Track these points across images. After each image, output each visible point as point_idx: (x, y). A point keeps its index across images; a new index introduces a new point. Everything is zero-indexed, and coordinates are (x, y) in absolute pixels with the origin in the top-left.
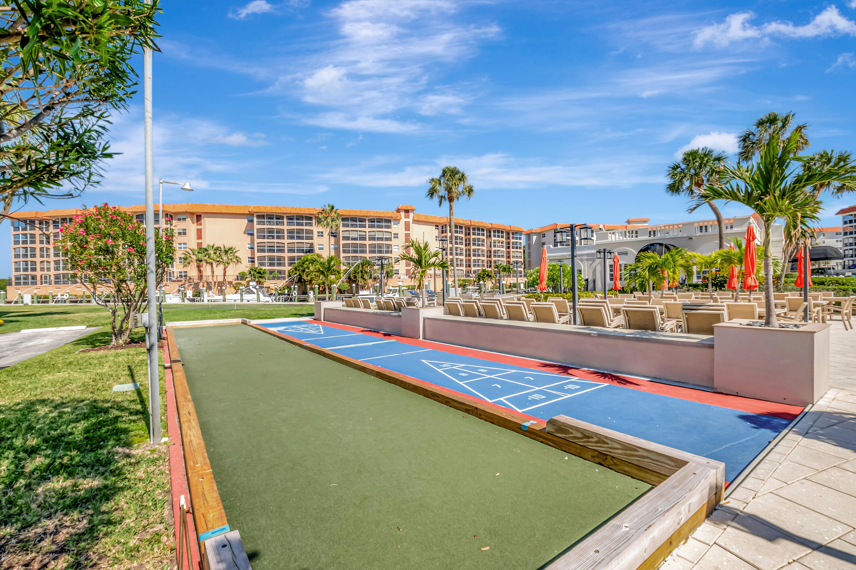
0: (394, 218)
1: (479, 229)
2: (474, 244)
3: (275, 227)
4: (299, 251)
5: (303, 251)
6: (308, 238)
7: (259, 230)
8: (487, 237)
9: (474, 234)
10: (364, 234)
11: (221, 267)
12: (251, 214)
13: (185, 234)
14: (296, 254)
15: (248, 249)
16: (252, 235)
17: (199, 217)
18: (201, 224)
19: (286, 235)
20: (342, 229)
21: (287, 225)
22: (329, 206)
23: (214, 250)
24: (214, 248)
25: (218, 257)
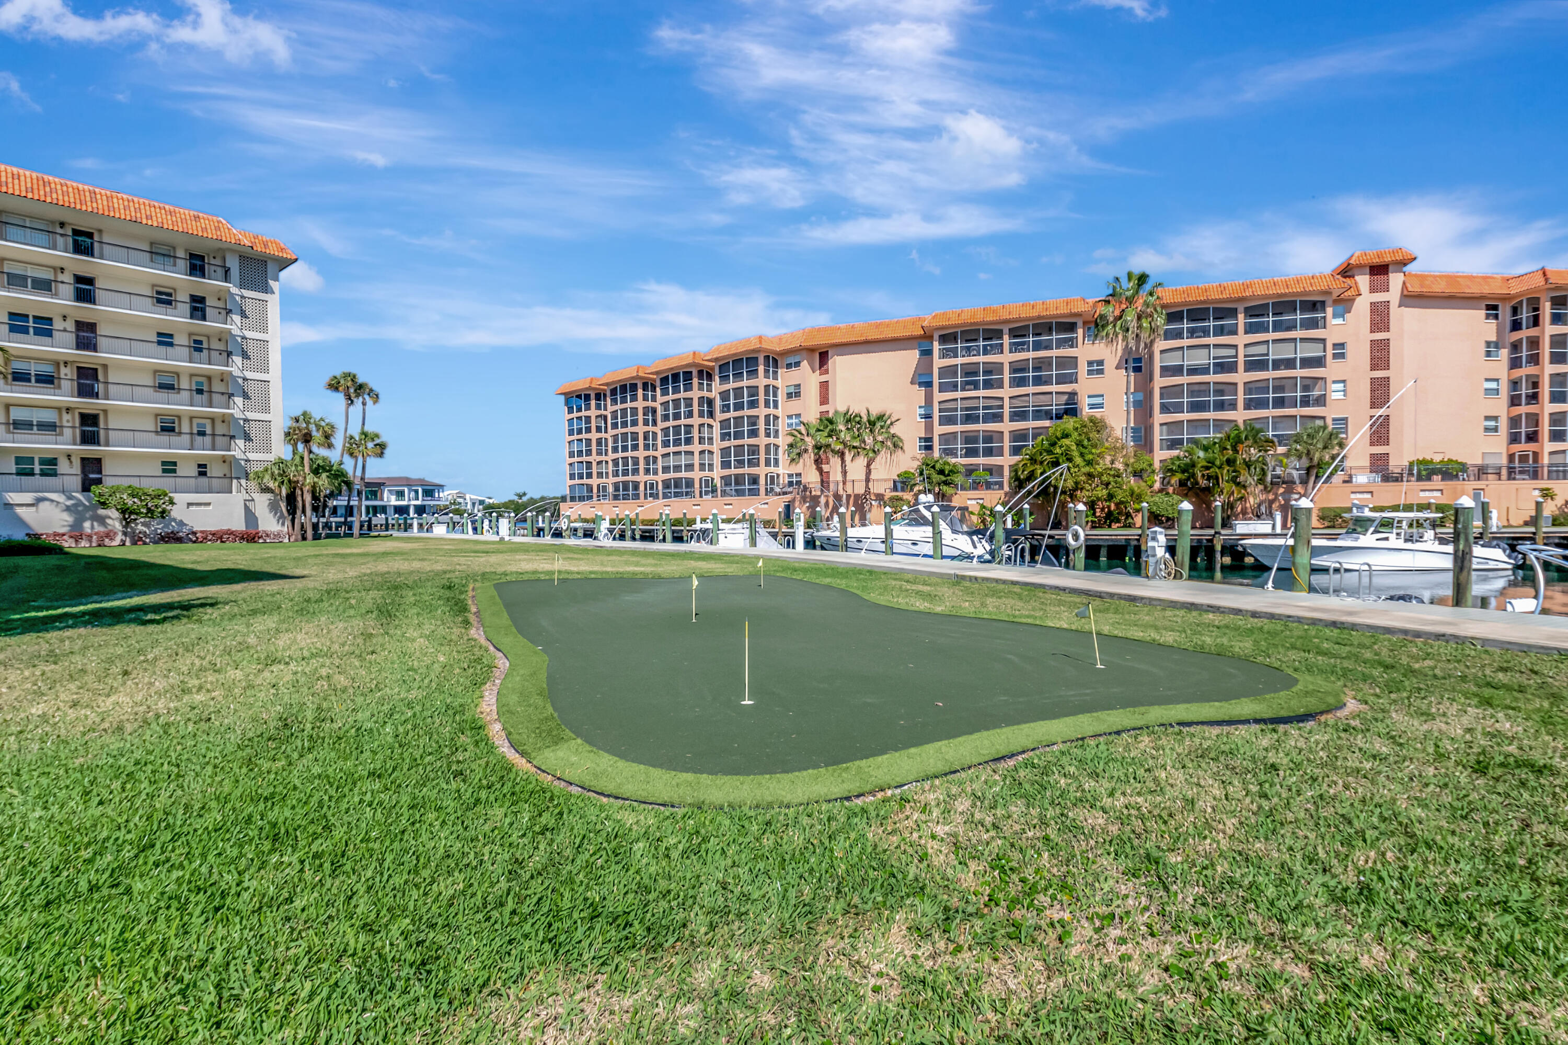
0: (1335, 296)
3: (981, 359)
4: (1038, 415)
5: (1048, 415)
6: (1061, 380)
7: (944, 371)
11: (862, 461)
12: (927, 337)
13: (798, 394)
14: (1031, 424)
15: (919, 419)
16: (929, 384)
17: (824, 357)
18: (827, 372)
19: (1007, 376)
20: (1160, 345)
21: (1011, 352)
22: (1130, 279)
23: (847, 422)
24: (848, 417)
25: (854, 438)
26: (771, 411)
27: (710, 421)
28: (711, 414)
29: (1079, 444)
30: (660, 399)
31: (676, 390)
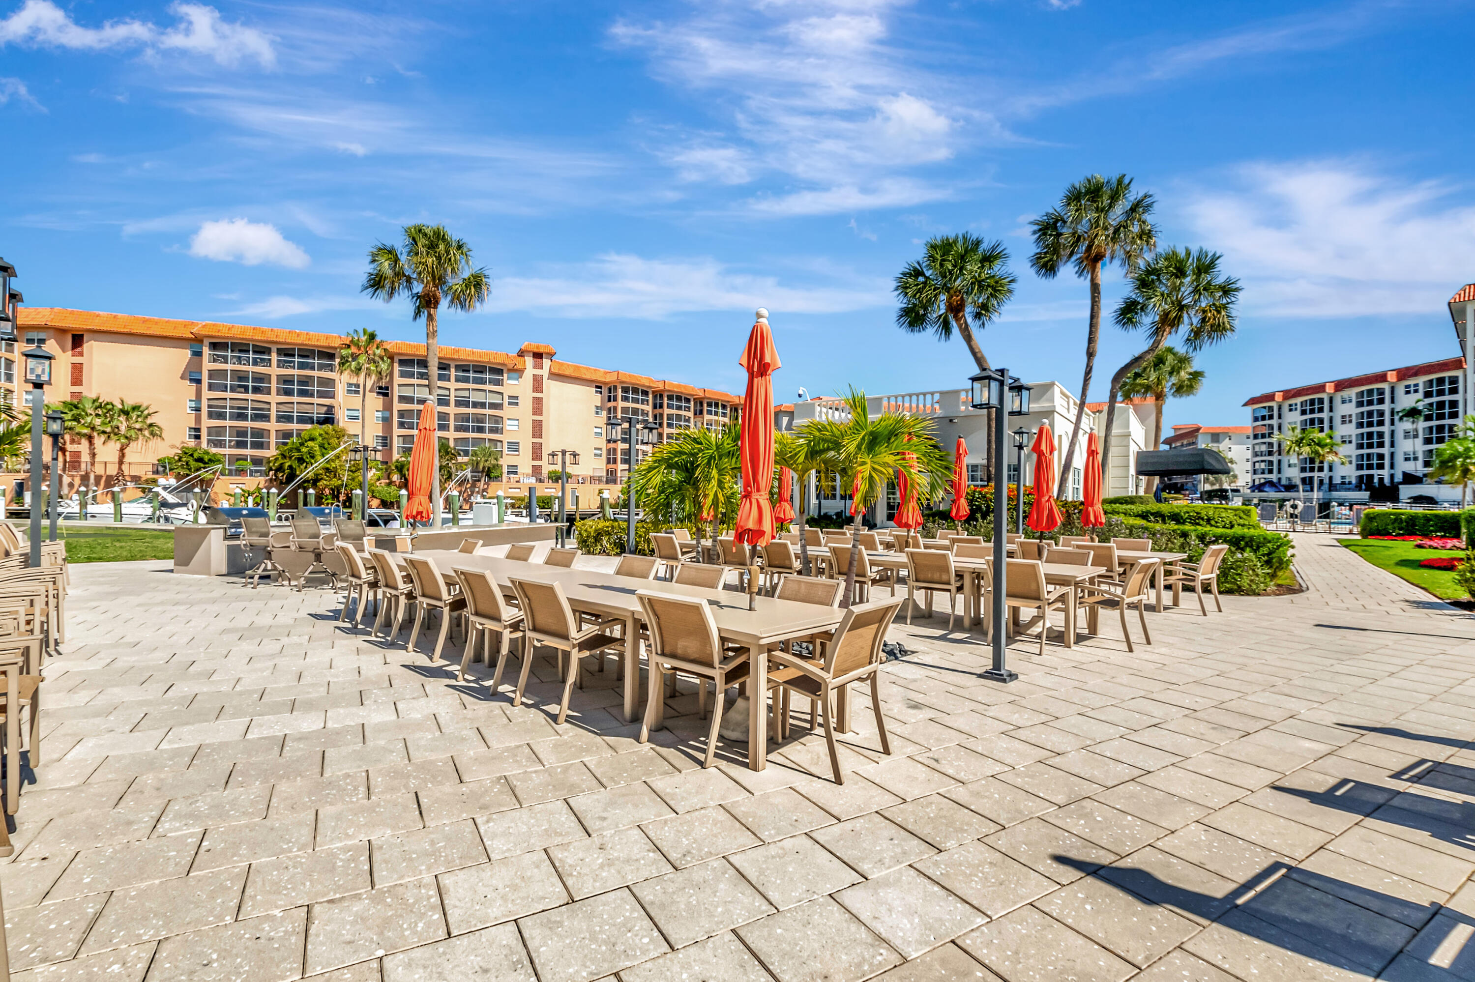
0: (511, 367)
1: (679, 398)
2: (670, 425)
3: (251, 368)
4: (302, 420)
5: (311, 421)
6: (321, 395)
7: (212, 374)
8: (695, 414)
9: (670, 406)
10: (447, 393)
11: (114, 446)
12: (197, 340)
14: (295, 426)
15: (189, 411)
16: (199, 381)
17: (77, 340)
18: (81, 354)
19: (274, 385)
20: (398, 380)
21: (278, 366)
22: (365, 334)
23: (96, 408)
24: (97, 404)
25: (103, 423)
26: (3, 384)
29: (322, 446)
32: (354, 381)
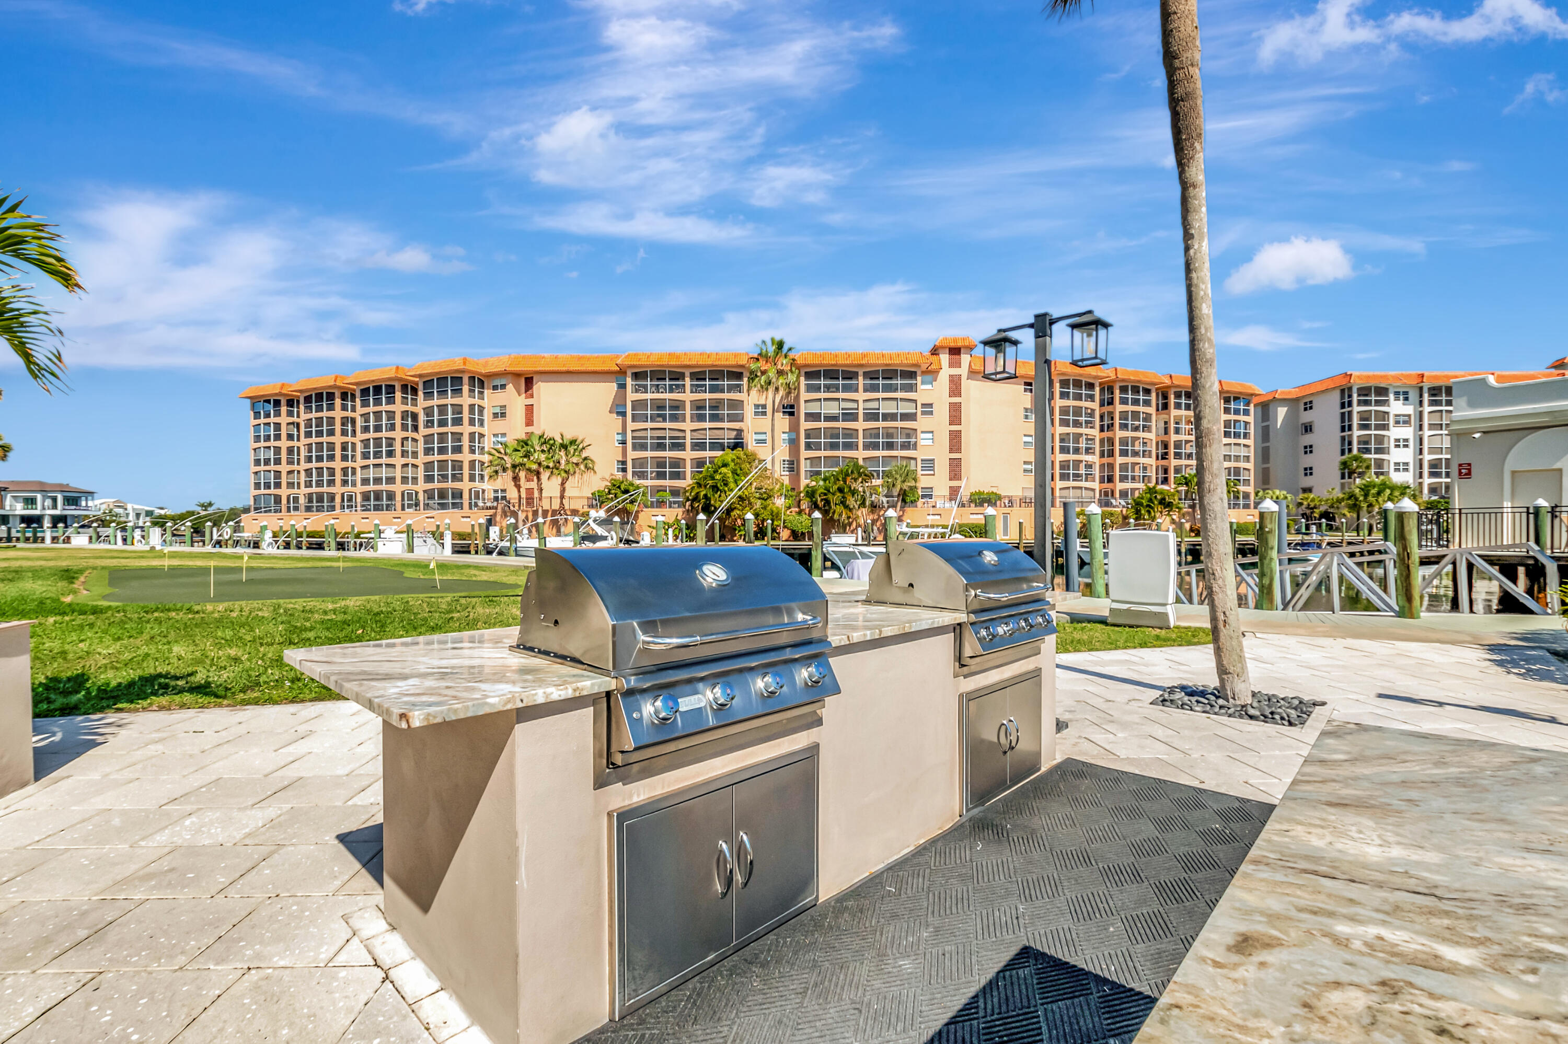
0: (924, 367)
2: (1124, 427)
3: (667, 396)
4: (715, 446)
5: (722, 446)
6: (731, 418)
7: (636, 404)
8: (1158, 410)
9: (1124, 401)
10: (854, 405)
11: (556, 481)
12: (622, 372)
13: (503, 415)
15: (616, 444)
16: (623, 414)
17: (529, 382)
18: (532, 396)
19: (688, 412)
20: (804, 395)
21: (692, 392)
22: (773, 344)
23: (542, 444)
24: (543, 440)
25: (548, 459)
26: (476, 429)
27: (415, 435)
28: (416, 428)
29: (734, 472)
30: (360, 410)
31: (378, 402)
32: (762, 402)
